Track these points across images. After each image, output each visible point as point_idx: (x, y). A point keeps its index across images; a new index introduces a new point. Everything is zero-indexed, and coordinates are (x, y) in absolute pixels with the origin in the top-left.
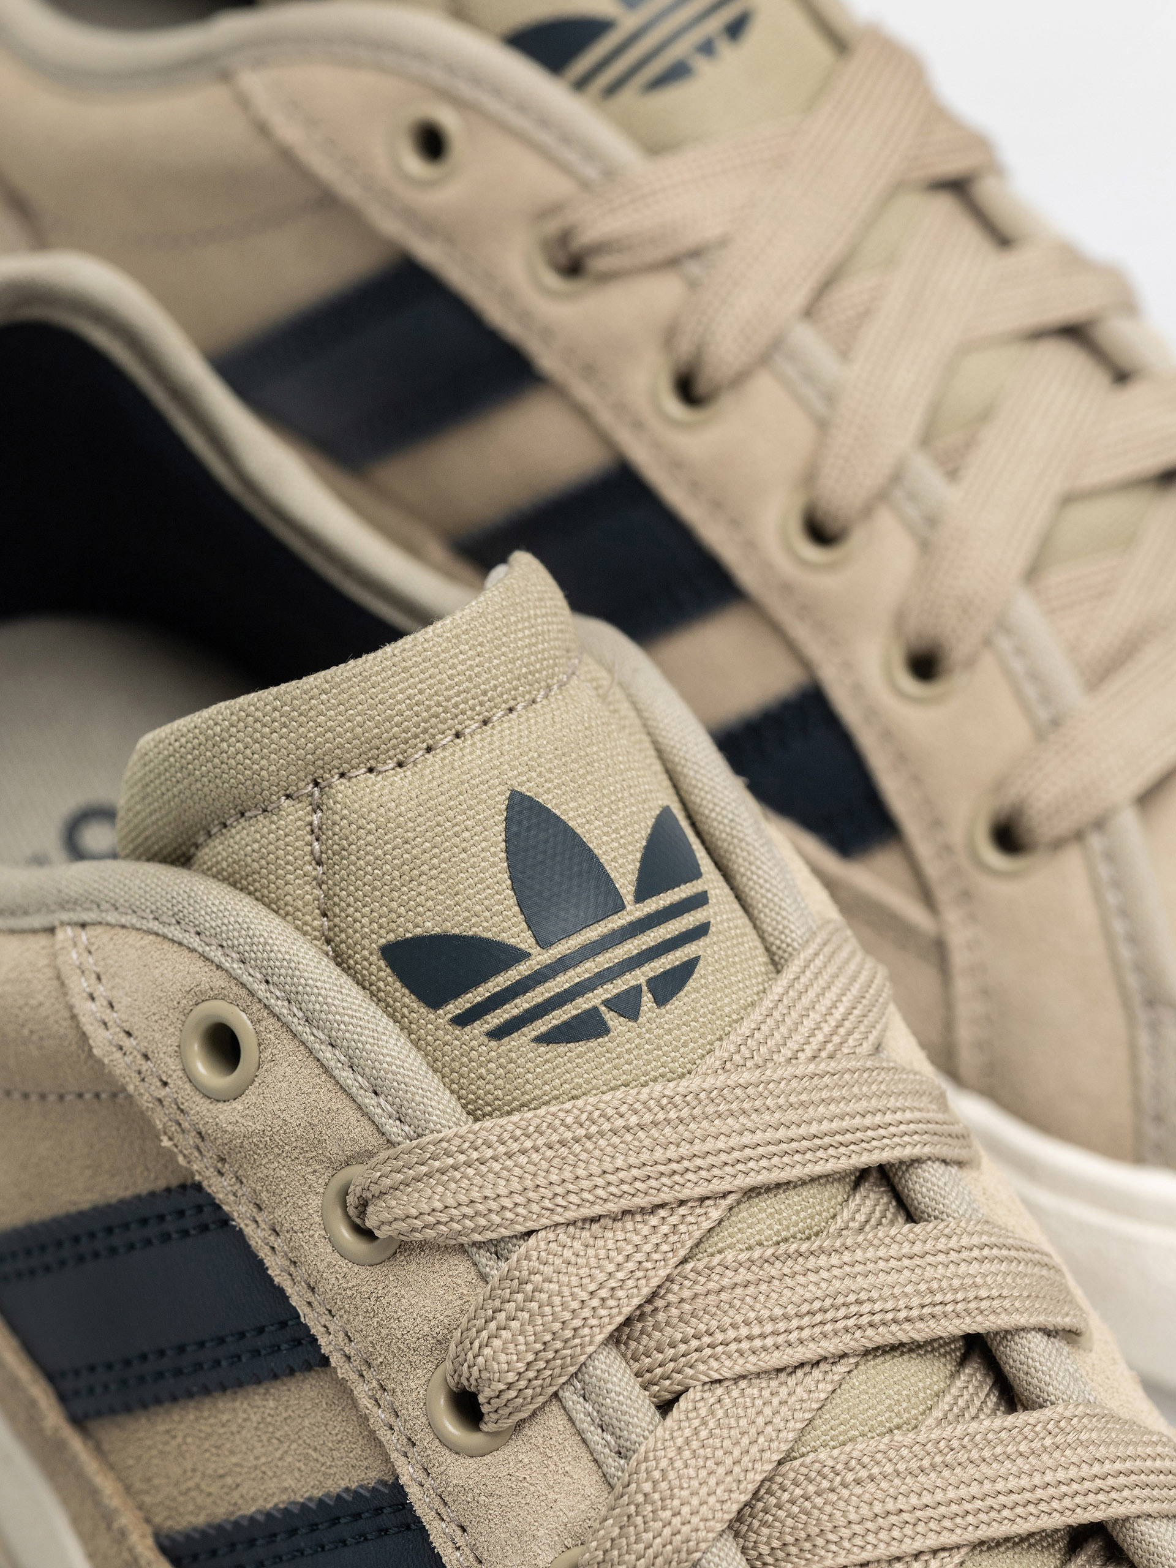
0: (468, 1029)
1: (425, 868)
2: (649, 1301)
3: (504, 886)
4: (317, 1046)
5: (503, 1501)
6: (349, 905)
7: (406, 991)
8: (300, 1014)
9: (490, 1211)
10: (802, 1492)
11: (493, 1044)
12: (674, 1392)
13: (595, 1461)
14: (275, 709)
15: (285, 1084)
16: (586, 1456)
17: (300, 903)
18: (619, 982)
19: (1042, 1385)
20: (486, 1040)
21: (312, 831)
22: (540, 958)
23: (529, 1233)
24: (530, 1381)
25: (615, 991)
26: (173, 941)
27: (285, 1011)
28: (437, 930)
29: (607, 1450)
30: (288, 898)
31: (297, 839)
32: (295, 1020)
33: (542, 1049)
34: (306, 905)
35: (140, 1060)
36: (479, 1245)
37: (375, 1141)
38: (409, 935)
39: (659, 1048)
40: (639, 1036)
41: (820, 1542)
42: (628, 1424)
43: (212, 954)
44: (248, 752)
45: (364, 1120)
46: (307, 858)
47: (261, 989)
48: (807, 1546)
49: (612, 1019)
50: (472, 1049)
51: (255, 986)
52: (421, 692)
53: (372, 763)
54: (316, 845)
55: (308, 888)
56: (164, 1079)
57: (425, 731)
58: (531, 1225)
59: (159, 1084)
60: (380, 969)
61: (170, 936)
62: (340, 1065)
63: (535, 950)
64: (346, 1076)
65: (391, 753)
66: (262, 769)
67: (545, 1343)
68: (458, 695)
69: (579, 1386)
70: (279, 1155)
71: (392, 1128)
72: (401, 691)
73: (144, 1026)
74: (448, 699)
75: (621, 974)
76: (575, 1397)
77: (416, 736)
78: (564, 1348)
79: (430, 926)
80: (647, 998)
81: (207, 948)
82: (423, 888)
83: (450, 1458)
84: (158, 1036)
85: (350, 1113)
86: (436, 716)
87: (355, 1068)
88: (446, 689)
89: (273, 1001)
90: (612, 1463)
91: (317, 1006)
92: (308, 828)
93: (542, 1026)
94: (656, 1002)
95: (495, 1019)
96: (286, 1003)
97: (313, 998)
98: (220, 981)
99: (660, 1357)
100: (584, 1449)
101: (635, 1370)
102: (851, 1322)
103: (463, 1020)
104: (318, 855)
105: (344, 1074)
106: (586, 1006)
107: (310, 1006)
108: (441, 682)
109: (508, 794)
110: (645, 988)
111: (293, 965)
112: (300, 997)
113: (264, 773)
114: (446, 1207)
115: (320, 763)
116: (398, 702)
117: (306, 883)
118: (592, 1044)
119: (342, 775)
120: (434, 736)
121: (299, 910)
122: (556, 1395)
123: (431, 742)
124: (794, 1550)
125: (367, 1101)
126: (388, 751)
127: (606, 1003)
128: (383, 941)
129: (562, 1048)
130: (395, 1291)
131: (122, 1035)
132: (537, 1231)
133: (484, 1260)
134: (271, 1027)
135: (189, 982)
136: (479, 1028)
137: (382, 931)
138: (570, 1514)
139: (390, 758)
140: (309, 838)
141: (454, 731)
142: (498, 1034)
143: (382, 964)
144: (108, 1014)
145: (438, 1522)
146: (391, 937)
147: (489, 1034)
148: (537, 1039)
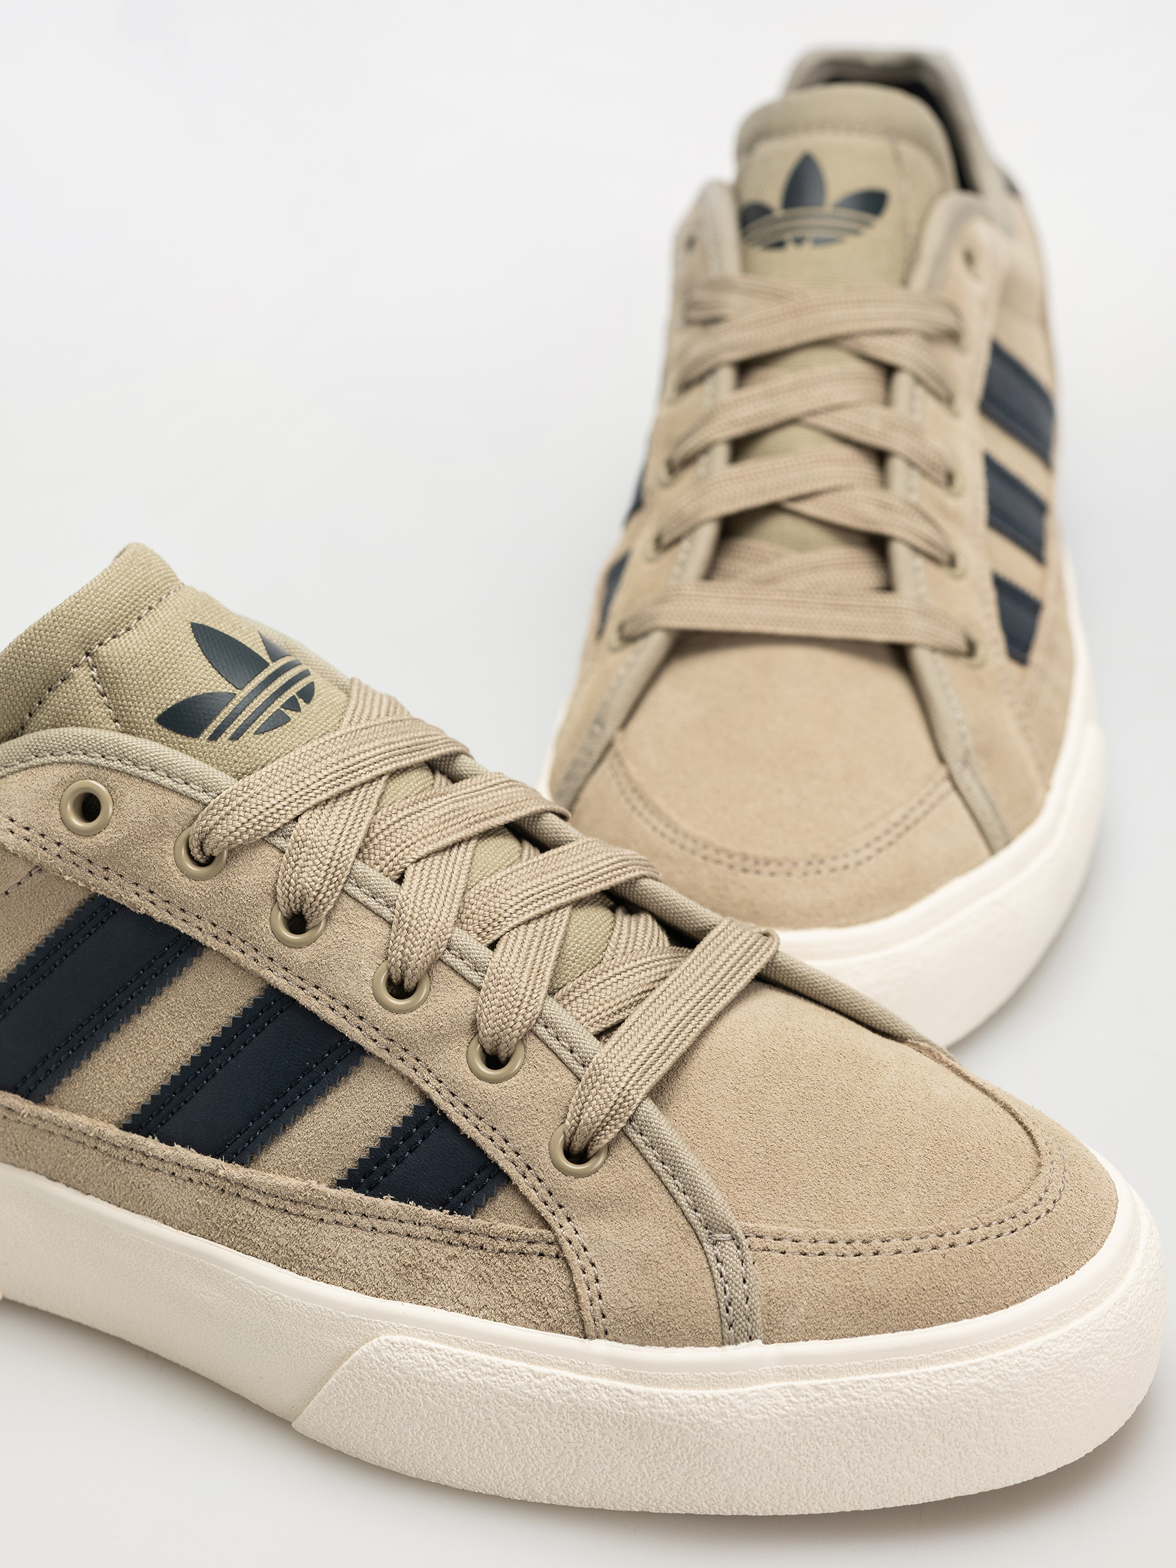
0: (219, 739)
1: (165, 670)
2: (367, 835)
3: (208, 667)
4: (145, 774)
5: (336, 956)
6: (130, 706)
7: (179, 736)
8: (130, 763)
9: (272, 813)
10: (481, 903)
11: (236, 742)
12: (400, 874)
13: (377, 915)
14: (54, 621)
15: (134, 803)
16: (370, 914)
17: (100, 719)
18: (283, 696)
19: (566, 835)
20: (230, 742)
21: (94, 680)
22: (241, 695)
23: (296, 819)
24: (325, 893)
25: (284, 701)
26: (38, 766)
27: (121, 765)
28: (184, 698)
29: (381, 907)
30: (93, 719)
31: (88, 686)
32: (128, 767)
33: (262, 736)
34: (104, 719)
35: (40, 838)
36: (272, 834)
37: (195, 809)
38: (169, 706)
39: (317, 722)
40: (305, 718)
41: (501, 919)
42: (387, 889)
43: (66, 758)
44: (47, 649)
45: (186, 801)
46: (96, 694)
47: (102, 762)
48: (496, 924)
49: (289, 713)
50: (225, 749)
51: (98, 761)
52: (125, 590)
53: (114, 632)
54: (99, 686)
55: (102, 710)
56: (58, 840)
57: (134, 610)
58: (296, 812)
59: (55, 845)
60: (159, 731)
61: (35, 764)
62: (162, 778)
63: (237, 692)
64: (167, 782)
65: (122, 624)
66: (57, 656)
67: (328, 865)
68: (143, 588)
69: (353, 882)
70: (142, 844)
71: (203, 796)
72: (116, 592)
73: (36, 818)
74: (139, 591)
75: (283, 693)
76: (354, 888)
77: (131, 613)
78: (336, 871)
79: (179, 697)
80: (300, 701)
81: (61, 757)
82: (167, 681)
83: (296, 952)
84: (47, 819)
85: (175, 799)
86: (137, 600)
87: (171, 776)
88: (136, 586)
89: (111, 764)
90: (386, 913)
91: (138, 754)
92: (91, 679)
93: (256, 726)
94: (305, 702)
95: (231, 731)
96: (119, 762)
97: (134, 751)
98: (73, 770)
99: (384, 862)
100: (369, 912)
101: (379, 870)
102: (466, 822)
103: (214, 737)
104: (102, 691)
105: (167, 781)
106: (274, 710)
107: (134, 755)
108: (132, 584)
109: (190, 625)
110: (297, 697)
111: (116, 741)
112: (126, 754)
113: (59, 657)
114: (249, 820)
115: (87, 640)
116: (116, 598)
117: (100, 708)
118: (285, 727)
119: (100, 645)
120: (139, 611)
121: (101, 723)
122: (343, 890)
123: (139, 614)
124: (490, 929)
125: (184, 789)
126: (120, 624)
127: (282, 707)
128: (156, 716)
129: (271, 733)
130: (234, 880)
131: (24, 830)
132: (300, 816)
133: (278, 842)
134: (114, 778)
135: (57, 780)
136: (224, 738)
137: (154, 711)
138: (374, 946)
139: (122, 628)
140: (93, 683)
141: (147, 607)
142: (235, 737)
143: (160, 727)
144: (11, 825)
145: (301, 992)
146: (160, 712)
147: (230, 739)
148: (256, 733)
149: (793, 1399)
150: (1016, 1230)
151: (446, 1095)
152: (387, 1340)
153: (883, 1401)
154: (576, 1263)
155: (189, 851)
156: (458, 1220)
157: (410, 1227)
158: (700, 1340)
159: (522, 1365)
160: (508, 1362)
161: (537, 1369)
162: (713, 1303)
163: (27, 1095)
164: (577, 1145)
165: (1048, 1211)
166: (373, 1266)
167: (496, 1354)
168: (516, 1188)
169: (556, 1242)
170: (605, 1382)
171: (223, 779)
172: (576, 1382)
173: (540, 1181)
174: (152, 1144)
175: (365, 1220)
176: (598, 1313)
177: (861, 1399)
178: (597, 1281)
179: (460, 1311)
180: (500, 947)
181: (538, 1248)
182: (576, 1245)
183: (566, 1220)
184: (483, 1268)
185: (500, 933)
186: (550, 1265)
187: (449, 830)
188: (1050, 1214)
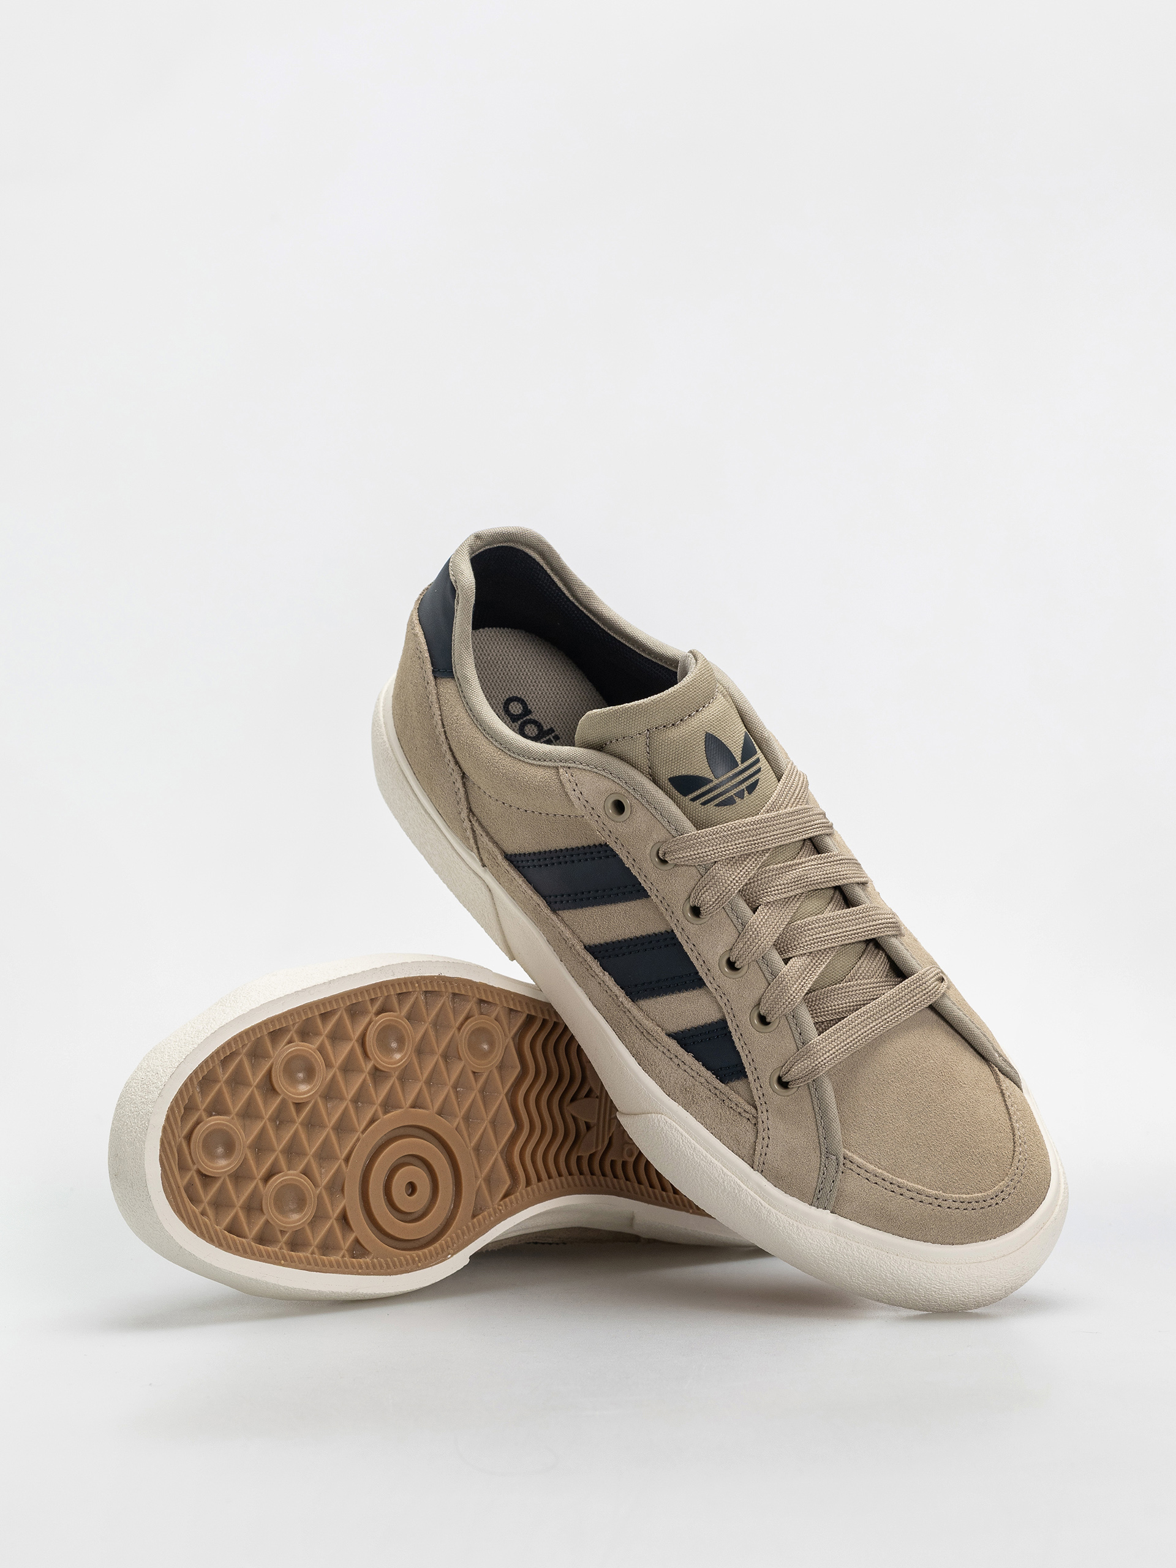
0: (695, 802)
1: (682, 756)
2: (748, 882)
3: (705, 761)
4: (650, 807)
5: (708, 938)
6: (658, 767)
7: (676, 791)
8: (644, 799)
9: (704, 856)
11: (703, 807)
12: (757, 906)
13: (735, 927)
15: (638, 818)
16: (732, 925)
17: (642, 766)
18: (738, 788)
21: (647, 744)
22: (716, 782)
23: (714, 863)
24: (716, 904)
25: (737, 791)
26: (603, 776)
27: (639, 798)
29: (738, 923)
30: (638, 765)
31: (642, 747)
32: (642, 801)
33: (718, 808)
34: (644, 767)
35: (591, 809)
39: (750, 807)
40: (744, 803)
42: (744, 916)
43: (617, 781)
45: (666, 830)
46: (645, 752)
47: (632, 791)
49: (737, 799)
50: (696, 808)
51: (630, 791)
52: (679, 704)
53: (665, 725)
54: (648, 749)
55: (645, 762)
56: (599, 815)
57: (680, 715)
58: (716, 860)
59: (597, 816)
60: (668, 785)
61: (601, 773)
62: (658, 815)
63: (715, 780)
68: (689, 704)
70: (637, 838)
71: (674, 832)
73: (593, 798)
74: (687, 705)
75: (738, 785)
77: (678, 717)
78: (726, 895)
79: (684, 773)
80: (746, 792)
81: (615, 779)
82: (682, 762)
83: (690, 925)
84: (597, 803)
85: (661, 829)
86: (683, 710)
88: (686, 702)
89: (635, 795)
90: (740, 927)
91: (651, 797)
92: (645, 744)
93: (717, 801)
94: (748, 793)
95: (703, 799)
96: (639, 796)
97: (650, 794)
98: (619, 789)
99: (753, 896)
100: (732, 923)
101: (745, 900)
102: (805, 884)
103: (693, 800)
104: (648, 751)
105: (659, 817)
106: (730, 796)
107: (649, 796)
109: (705, 733)
110: (745, 789)
111: (641, 784)
112: (644, 794)
114: (691, 855)
115: (650, 725)
117: (644, 760)
118: (731, 806)
119: (656, 728)
120: (683, 717)
121: (642, 768)
122: (723, 908)
125: (666, 825)
126: (670, 721)
127: (735, 794)
128: (669, 777)
129: (723, 808)
130: (673, 877)
131: (585, 802)
132: (718, 862)
134: (635, 802)
135: (609, 789)
136: (698, 802)
137: (669, 774)
138: (727, 942)
139: (670, 723)
140: (646, 746)
141: (688, 715)
142: (704, 804)
143: (669, 783)
144: (580, 796)
145: (686, 944)
146: (672, 776)
147: (701, 804)
148: (715, 805)
149: (834, 1243)
150: (975, 1209)
151: (734, 1025)
152: (665, 1119)
153: (875, 1262)
154: (761, 1134)
155: (658, 853)
156: (717, 1083)
157: (695, 1075)
158: (802, 1197)
159: (719, 1164)
160: (713, 1160)
161: (725, 1170)
162: (814, 1186)
163: (549, 904)
164: (785, 1080)
165: (997, 1204)
166: (672, 1081)
167: (710, 1153)
168: (749, 1083)
169: (756, 1118)
170: (752, 1193)
171: (688, 824)
172: (740, 1186)
173: (761, 1087)
174: (596, 966)
175: (676, 1059)
176: (762, 1161)
177: (865, 1257)
178: (767, 1147)
179: (702, 1124)
180: (791, 962)
181: (747, 1116)
182: (765, 1126)
183: (765, 1111)
184: (720, 1111)
185: (794, 955)
186: (749, 1127)
187: (793, 887)
188: (997, 1206)
